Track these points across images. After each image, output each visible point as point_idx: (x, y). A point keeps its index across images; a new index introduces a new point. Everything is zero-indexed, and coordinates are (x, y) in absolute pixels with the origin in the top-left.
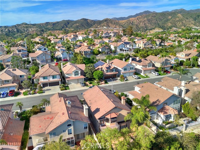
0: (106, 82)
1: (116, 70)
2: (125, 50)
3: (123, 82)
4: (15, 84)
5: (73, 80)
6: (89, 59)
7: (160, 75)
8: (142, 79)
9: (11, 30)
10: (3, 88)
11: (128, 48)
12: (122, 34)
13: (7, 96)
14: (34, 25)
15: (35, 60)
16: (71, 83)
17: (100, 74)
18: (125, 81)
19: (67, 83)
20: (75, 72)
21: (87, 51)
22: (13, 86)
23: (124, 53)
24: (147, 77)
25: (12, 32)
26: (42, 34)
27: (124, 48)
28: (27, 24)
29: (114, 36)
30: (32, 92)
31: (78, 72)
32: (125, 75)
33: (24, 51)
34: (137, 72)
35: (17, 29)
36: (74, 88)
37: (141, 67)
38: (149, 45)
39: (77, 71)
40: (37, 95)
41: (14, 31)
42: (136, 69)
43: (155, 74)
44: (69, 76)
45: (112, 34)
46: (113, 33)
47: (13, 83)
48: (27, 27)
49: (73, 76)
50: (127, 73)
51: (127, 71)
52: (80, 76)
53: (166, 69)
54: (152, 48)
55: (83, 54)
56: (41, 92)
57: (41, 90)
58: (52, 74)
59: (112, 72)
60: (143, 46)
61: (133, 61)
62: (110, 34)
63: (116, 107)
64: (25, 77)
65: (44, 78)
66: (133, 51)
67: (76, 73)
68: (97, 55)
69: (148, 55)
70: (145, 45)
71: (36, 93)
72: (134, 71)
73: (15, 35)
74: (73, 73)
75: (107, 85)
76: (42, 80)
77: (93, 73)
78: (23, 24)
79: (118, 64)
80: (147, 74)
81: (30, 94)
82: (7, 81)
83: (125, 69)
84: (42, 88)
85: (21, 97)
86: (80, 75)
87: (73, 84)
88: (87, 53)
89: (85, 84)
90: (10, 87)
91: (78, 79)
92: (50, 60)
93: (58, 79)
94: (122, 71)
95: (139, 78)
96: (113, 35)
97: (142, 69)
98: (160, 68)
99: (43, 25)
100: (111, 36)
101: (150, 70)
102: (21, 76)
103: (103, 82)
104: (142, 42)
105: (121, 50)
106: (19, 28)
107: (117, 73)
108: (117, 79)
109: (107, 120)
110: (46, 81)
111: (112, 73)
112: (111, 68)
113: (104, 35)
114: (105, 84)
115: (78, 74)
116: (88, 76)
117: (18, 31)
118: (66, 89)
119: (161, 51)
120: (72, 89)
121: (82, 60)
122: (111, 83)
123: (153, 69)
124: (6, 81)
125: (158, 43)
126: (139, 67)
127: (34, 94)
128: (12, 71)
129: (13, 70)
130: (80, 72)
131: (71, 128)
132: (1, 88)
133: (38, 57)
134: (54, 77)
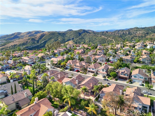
0: (117, 80)
4: (80, 68)
5: (101, 73)
9: (124, 32)
13: (75, 71)
14: (143, 28)
17: (113, 74)
18: (129, 83)
19: (98, 74)
25: (125, 34)
26: (146, 36)
28: (138, 28)
35: (129, 32)
39: (104, 69)
41: (127, 34)
48: (137, 31)
50: (136, 80)
51: (136, 78)
52: (104, 72)
56: (86, 74)
63: (83, 84)
68: (135, 63)
73: (126, 36)
74: (102, 70)
78: (135, 28)
86: (105, 71)
89: (105, 77)
91: (103, 74)
92: (105, 60)
94: (133, 77)
95: (143, 85)
99: (151, 28)
102: (84, 65)
106: (131, 31)
107: (128, 77)
108: (126, 81)
112: (124, 73)
114: (115, 80)
115: (104, 71)
117: (129, 34)
118: (95, 76)
120: (97, 77)
127: (83, 73)
131: (70, 84)
132: (76, 68)
133: (99, 58)
134: (93, 69)
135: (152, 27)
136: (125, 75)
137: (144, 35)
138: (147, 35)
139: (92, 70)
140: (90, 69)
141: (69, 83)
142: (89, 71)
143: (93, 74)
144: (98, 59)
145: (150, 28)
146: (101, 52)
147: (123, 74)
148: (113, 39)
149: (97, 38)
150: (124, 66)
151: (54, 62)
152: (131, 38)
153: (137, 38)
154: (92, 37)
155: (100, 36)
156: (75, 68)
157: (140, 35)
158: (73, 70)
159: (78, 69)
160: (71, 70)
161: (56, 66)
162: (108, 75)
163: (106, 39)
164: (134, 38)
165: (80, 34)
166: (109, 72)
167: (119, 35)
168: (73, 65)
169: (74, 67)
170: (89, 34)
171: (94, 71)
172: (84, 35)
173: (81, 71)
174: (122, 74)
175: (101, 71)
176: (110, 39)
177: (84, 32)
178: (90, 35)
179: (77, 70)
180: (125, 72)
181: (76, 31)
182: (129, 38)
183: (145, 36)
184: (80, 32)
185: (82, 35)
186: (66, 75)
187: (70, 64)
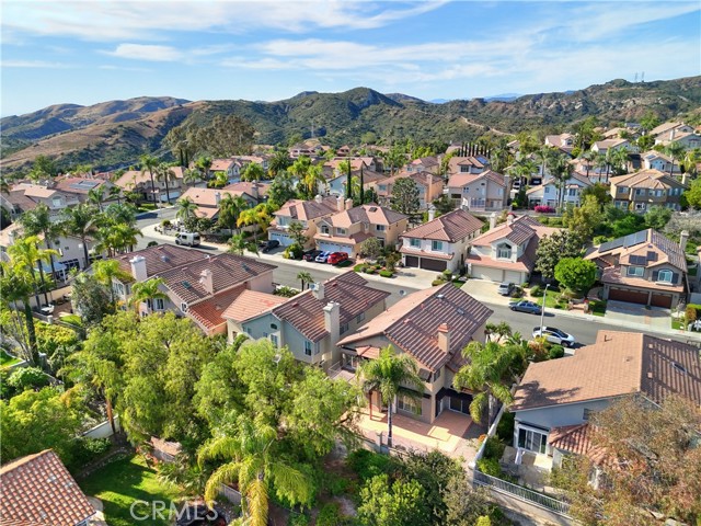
0: (599, 309)
1: (682, 275)
4: (353, 241)
5: (490, 269)
9: (564, 104)
10: (333, 243)
13: (326, 262)
14: (653, 85)
16: (482, 276)
17: (578, 270)
18: (693, 329)
19: (469, 272)
20: (500, 246)
21: (647, 190)
22: (350, 246)
25: (565, 113)
28: (626, 83)
30: (372, 268)
31: (509, 247)
35: (584, 102)
39: (508, 242)
40: (377, 278)
41: (574, 110)
44: (480, 255)
47: (351, 237)
48: (621, 96)
52: (513, 262)
56: (390, 273)
57: (394, 271)
58: (433, 236)
59: (654, 279)
63: (383, 334)
64: (385, 231)
65: (414, 242)
67: (503, 249)
71: (376, 273)
73: (571, 121)
74: (494, 248)
76: (407, 247)
77: (556, 262)
78: (612, 83)
81: (365, 271)
82: (341, 231)
84: (401, 267)
86: (514, 257)
88: (650, 196)
90: (344, 245)
91: (504, 271)
92: (501, 203)
93: (445, 254)
99: (687, 86)
102: (378, 227)
106: (595, 98)
107: (681, 289)
108: (668, 315)
110: (414, 250)
111: (652, 285)
112: (651, 264)
114: (587, 312)
115: (508, 255)
117: (585, 109)
121: (582, 218)
124: (339, 229)
127: (372, 273)
130: (515, 249)
131: (278, 334)
132: (327, 243)
133: (465, 188)
134: (436, 245)
135: (690, 79)
136: (655, 276)
138: (671, 113)
139: (427, 250)
140: (418, 245)
141: (274, 326)
142: (412, 261)
143: (434, 275)
144: (459, 196)
145: (683, 87)
146: (473, 166)
147: (640, 269)
148: (511, 131)
149: (436, 129)
150: (621, 226)
151: (199, 213)
154: (413, 123)
155: (453, 121)
156: (322, 242)
158: (312, 255)
159: (344, 250)
160: (298, 255)
161: (211, 231)
162: (533, 278)
163: (477, 133)
165: (355, 111)
166: (545, 262)
167: (541, 115)
168: (310, 224)
169: (320, 235)
170: (397, 108)
171: (440, 254)
172: (376, 116)
173: (359, 262)
174: (631, 273)
175: (491, 256)
176: (499, 133)
177: (376, 103)
178: (401, 116)
179: (337, 254)
180: (652, 256)
181: (336, 97)
184: (356, 103)
185: (367, 117)
186: (255, 274)
187: (295, 217)
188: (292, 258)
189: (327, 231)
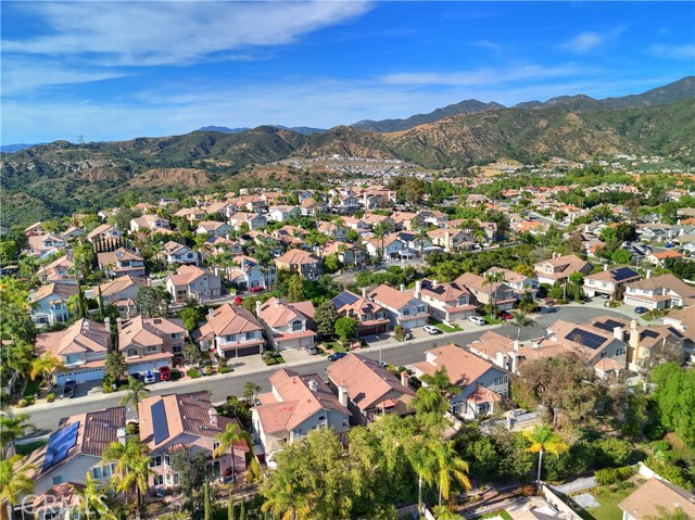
0: (364, 345)
1: (386, 313)
2: (405, 257)
3: (402, 344)
4: (168, 354)
5: (291, 342)
6: (316, 283)
7: (486, 323)
8: (445, 334)
9: (14, 165)
10: (144, 363)
11: (411, 250)
12: (394, 200)
14: (94, 147)
15: (185, 292)
16: (286, 347)
17: (351, 325)
18: (407, 339)
19: (276, 348)
20: (294, 323)
21: (308, 264)
22: (164, 359)
23: (403, 265)
24: (457, 328)
25: (20, 174)
26: (126, 179)
27: (400, 252)
28: (69, 145)
29: (371, 207)
30: (205, 370)
31: (301, 322)
32: (406, 326)
33: (136, 264)
34: (434, 318)
35: (36, 162)
36: (295, 359)
37: (444, 304)
38: (465, 240)
39: (300, 319)
40: (219, 376)
41: (27, 170)
42: (431, 310)
43: (474, 321)
44: (281, 333)
45: (366, 202)
46: (368, 196)
47: (164, 351)
48: (71, 157)
49: (290, 331)
50: (410, 320)
51: (411, 317)
52: (303, 332)
53: (501, 308)
54: (473, 248)
55: (299, 270)
56: (226, 369)
57: (225, 366)
58: (247, 329)
59: (376, 319)
60: (451, 244)
61: (425, 290)
62: (360, 201)
63: (392, 390)
64: (182, 337)
65: (229, 338)
66: (426, 260)
67: (296, 325)
68: (334, 271)
69: (462, 272)
70: (455, 241)
71: (214, 373)
72: (425, 315)
74: (290, 325)
75: (365, 350)
76: (224, 343)
77: (333, 324)
78: (56, 144)
79: (389, 299)
80: (456, 323)
81: (205, 375)
82: (153, 348)
83: (406, 313)
84: (226, 361)
85: (186, 381)
86: (304, 328)
87: (289, 349)
88: (310, 268)
89: (318, 349)
90: (159, 360)
91: (300, 339)
93: (257, 340)
94: (400, 317)
95: (439, 332)
96: (369, 203)
97: (444, 310)
98: (488, 306)
99: (125, 149)
100: (362, 205)
101: (465, 312)
102: (173, 335)
103: (358, 344)
104: (447, 234)
105: (393, 255)
106: (45, 158)
107: (388, 320)
108: (389, 336)
109: (379, 411)
110: (232, 344)
111: (377, 322)
112: (374, 311)
113: (342, 203)
114: (362, 347)
115: (300, 328)
116: (322, 329)
118: (278, 363)
119: (497, 257)
120: (290, 361)
121: (300, 290)
122: (374, 347)
123: (472, 310)
124: (149, 347)
125: (490, 234)
126: (438, 304)
127: (212, 374)
128: (153, 324)
129: (155, 322)
130: (304, 322)
132: (137, 364)
134: (249, 335)
135: (125, 143)
136: (376, 316)
137: (116, 178)
140: (233, 340)
141: (322, 418)
142: (229, 353)
147: (369, 315)
152: (63, 193)
153: (94, 188)
157: (100, 176)
159: (163, 365)
164: (80, 189)
171: (253, 341)
173: (184, 369)
174: (366, 318)
175: (288, 331)
179: (163, 370)
180: (371, 306)
182: (54, 191)
183: (123, 180)
187: (89, 350)
188: (116, 390)
189: (136, 353)
